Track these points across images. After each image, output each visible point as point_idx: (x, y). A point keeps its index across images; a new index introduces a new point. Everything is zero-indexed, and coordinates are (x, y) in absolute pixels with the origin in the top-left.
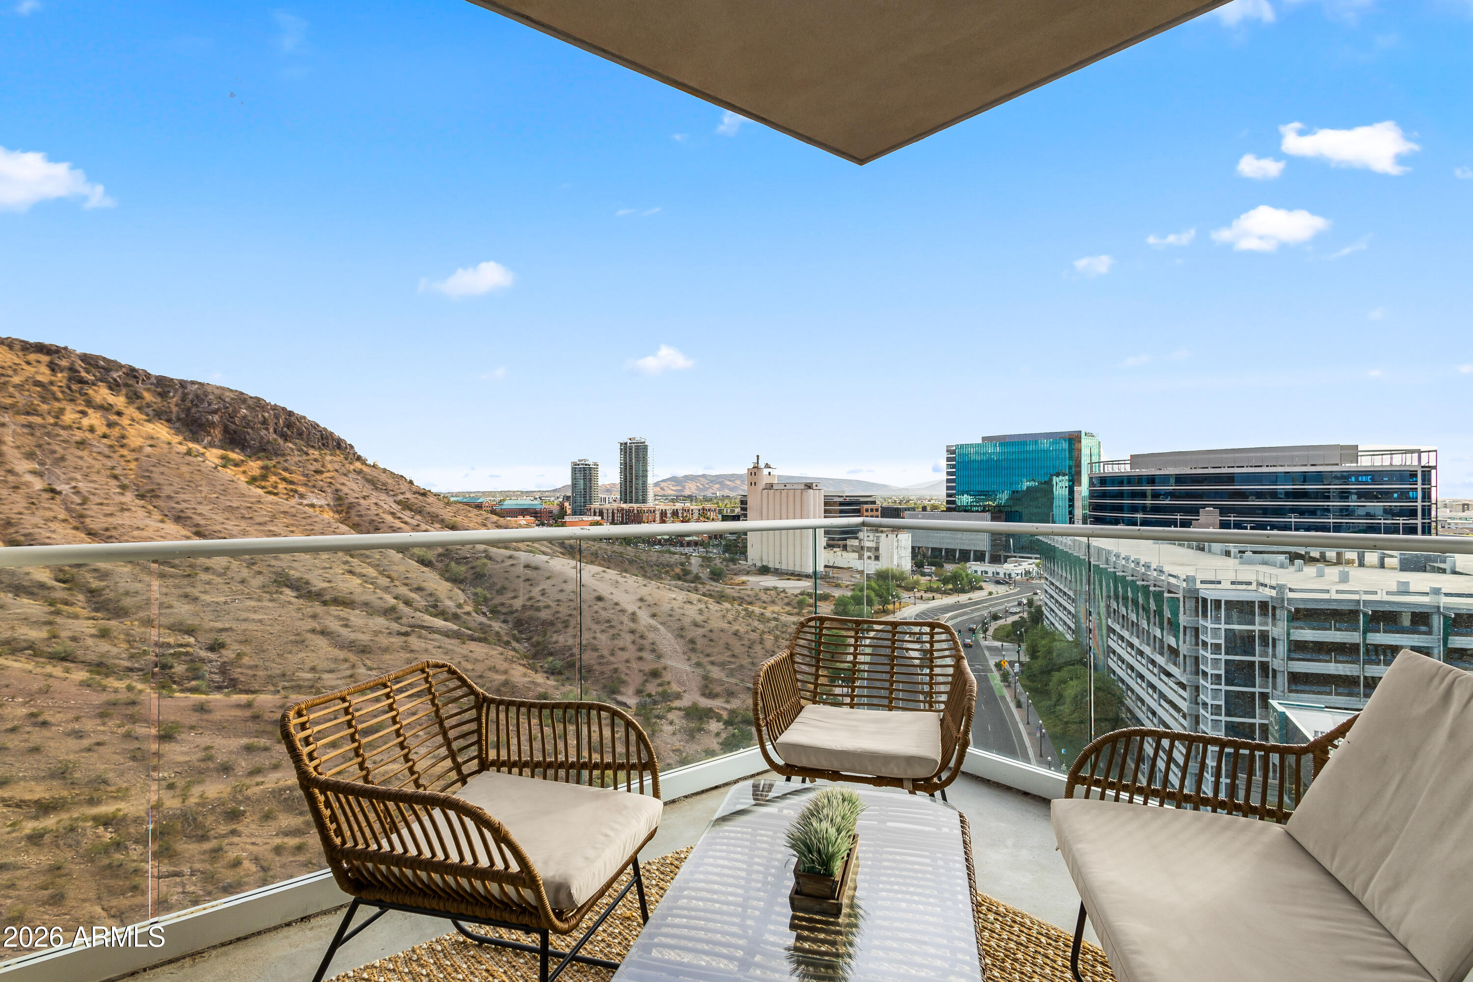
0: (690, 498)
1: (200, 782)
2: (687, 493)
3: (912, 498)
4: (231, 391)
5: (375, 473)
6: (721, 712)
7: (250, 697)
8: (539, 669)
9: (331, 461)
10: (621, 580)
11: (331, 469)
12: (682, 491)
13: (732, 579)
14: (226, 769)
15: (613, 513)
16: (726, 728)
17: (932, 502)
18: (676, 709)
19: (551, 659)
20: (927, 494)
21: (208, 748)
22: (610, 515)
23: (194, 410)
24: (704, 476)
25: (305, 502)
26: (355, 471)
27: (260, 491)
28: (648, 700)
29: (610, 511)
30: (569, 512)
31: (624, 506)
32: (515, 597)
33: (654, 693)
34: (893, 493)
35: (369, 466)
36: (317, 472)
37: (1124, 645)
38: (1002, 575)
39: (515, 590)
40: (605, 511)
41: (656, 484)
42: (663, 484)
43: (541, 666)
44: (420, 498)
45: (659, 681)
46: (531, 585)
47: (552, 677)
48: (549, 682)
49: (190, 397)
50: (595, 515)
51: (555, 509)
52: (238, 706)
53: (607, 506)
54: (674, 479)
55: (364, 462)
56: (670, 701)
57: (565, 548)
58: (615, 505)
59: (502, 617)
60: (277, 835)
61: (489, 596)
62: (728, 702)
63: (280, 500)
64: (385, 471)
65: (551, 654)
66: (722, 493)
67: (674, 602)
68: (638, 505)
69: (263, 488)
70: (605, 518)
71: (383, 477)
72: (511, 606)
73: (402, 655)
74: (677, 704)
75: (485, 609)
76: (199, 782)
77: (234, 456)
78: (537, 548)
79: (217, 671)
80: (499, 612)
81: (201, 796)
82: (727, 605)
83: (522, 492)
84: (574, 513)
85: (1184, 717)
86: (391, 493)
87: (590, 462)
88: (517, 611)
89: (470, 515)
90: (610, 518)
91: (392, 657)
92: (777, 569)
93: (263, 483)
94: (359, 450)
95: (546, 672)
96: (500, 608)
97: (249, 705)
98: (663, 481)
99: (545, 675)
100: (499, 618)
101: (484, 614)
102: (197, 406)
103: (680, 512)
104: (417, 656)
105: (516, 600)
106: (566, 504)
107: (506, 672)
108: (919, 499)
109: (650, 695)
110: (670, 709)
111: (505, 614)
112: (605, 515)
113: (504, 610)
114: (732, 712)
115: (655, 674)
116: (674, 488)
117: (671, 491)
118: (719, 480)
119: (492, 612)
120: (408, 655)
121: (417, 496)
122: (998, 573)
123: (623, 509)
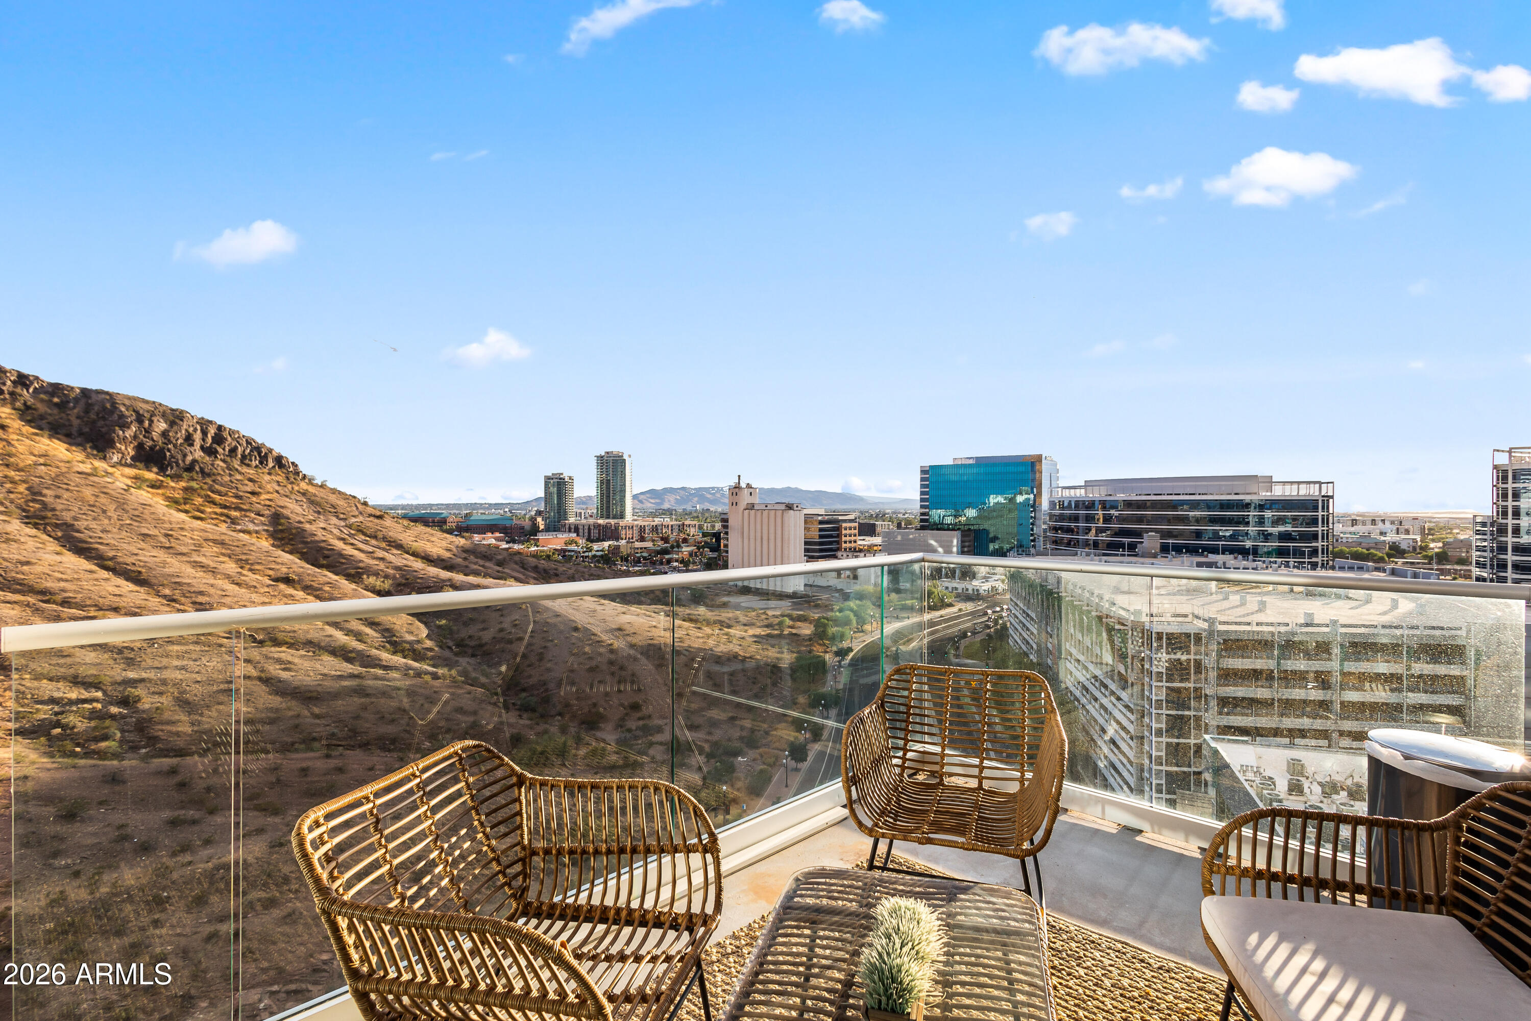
0: (669, 512)
1: (112, 867)
2: (666, 506)
3: (887, 511)
4: (147, 402)
5: (321, 493)
6: (704, 744)
7: (174, 761)
8: (511, 706)
9: (269, 481)
10: (599, 608)
11: (271, 490)
12: (661, 504)
13: (713, 600)
14: (145, 848)
15: (589, 529)
16: (708, 761)
17: (907, 516)
18: (657, 743)
19: (524, 695)
20: (901, 507)
21: (121, 827)
22: (586, 531)
23: (101, 423)
24: (683, 489)
25: (239, 527)
26: (299, 492)
27: (183, 516)
28: (628, 735)
29: (586, 527)
30: (542, 527)
31: (601, 521)
32: (484, 629)
33: (634, 728)
34: (869, 507)
35: (317, 485)
36: (253, 493)
37: (1080, 668)
38: (970, 591)
39: (484, 621)
40: (581, 527)
41: (635, 497)
42: (641, 497)
43: (513, 704)
44: (376, 521)
45: (639, 715)
46: (502, 615)
47: (525, 716)
48: (522, 722)
49: (96, 408)
50: (570, 531)
51: (527, 524)
52: (159, 773)
53: (584, 521)
54: (652, 493)
55: (311, 482)
56: (651, 735)
57: (539, 572)
58: (591, 521)
59: (470, 651)
60: (209, 922)
61: (455, 628)
62: (710, 733)
63: (209, 526)
64: (334, 491)
65: (524, 690)
66: (702, 507)
67: (654, 629)
68: (616, 521)
69: (186, 512)
70: (581, 534)
71: (333, 498)
72: (480, 638)
73: (356, 699)
74: (658, 738)
75: (450, 643)
76: (110, 867)
77: (150, 475)
78: (508, 574)
79: (132, 729)
80: (466, 646)
81: (114, 885)
82: (708, 630)
83: (490, 505)
84: (548, 529)
85: (1132, 738)
86: (342, 516)
87: (566, 475)
88: (486, 644)
89: (433, 539)
90: (586, 534)
91: (344, 703)
92: (758, 589)
93: (187, 507)
94: (304, 469)
95: (519, 710)
96: (467, 642)
97: (173, 771)
98: (642, 493)
99: (518, 713)
100: (466, 652)
101: (450, 648)
102: (104, 418)
103: (659, 528)
104: (373, 700)
105: (485, 632)
106: (539, 519)
107: (475, 713)
108: (894, 513)
109: (629, 730)
110: (651, 744)
111: (473, 647)
112: (581, 531)
113: (473, 643)
114: (715, 744)
115: (635, 707)
116: (652, 501)
117: (650, 505)
118: (700, 493)
119: (457, 646)
120: (363, 700)
121: (372, 519)
122: (967, 590)
123: (599, 525)
